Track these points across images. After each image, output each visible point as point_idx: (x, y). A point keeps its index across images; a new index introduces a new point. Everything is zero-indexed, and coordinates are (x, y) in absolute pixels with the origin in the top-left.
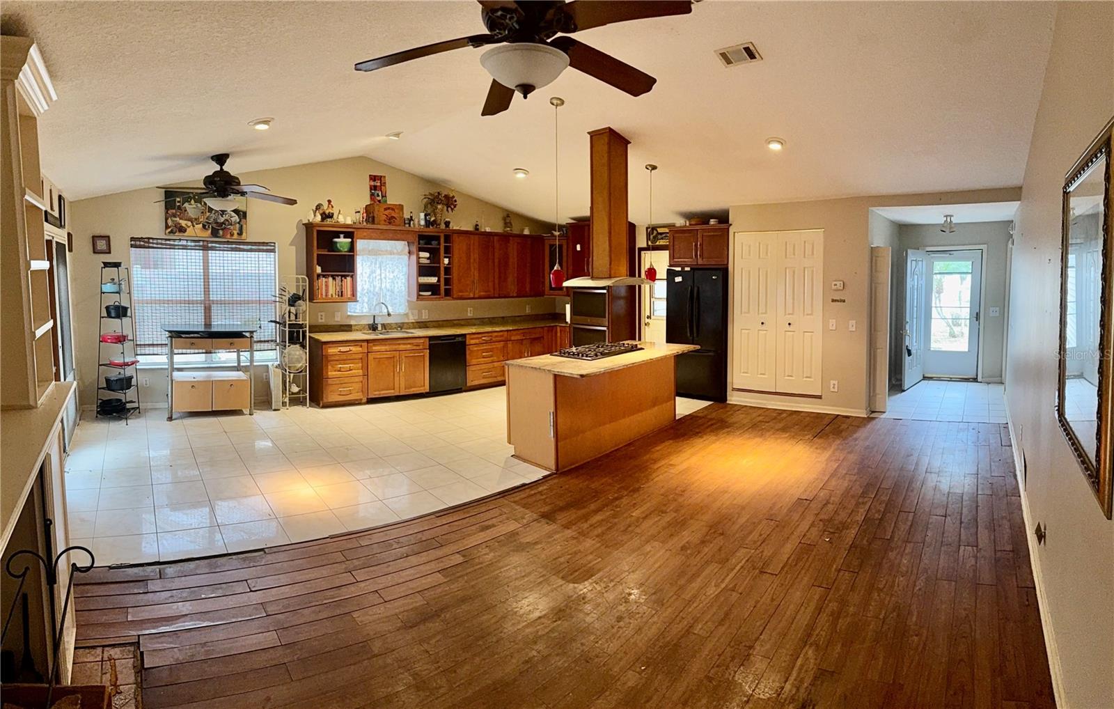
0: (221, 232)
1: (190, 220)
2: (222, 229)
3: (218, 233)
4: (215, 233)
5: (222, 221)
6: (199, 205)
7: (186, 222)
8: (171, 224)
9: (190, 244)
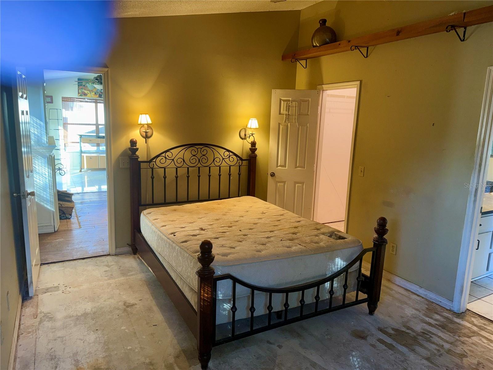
1: (89, 90)
4: (100, 96)
8: (80, 91)
9: (89, 100)
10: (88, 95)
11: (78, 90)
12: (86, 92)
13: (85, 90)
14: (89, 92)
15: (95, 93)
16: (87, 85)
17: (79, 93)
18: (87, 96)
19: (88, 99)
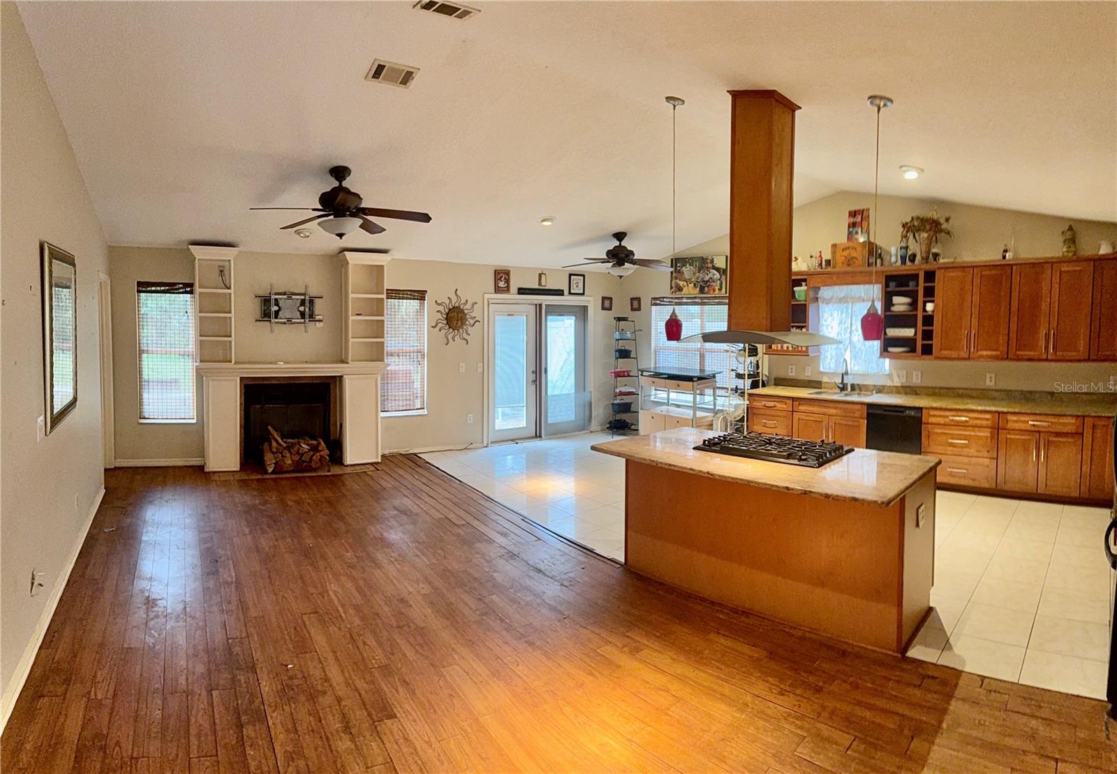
0: (706, 289)
1: (685, 281)
2: (708, 287)
3: (704, 290)
4: (702, 291)
5: (707, 279)
6: (692, 267)
7: (682, 283)
8: (673, 285)
9: (689, 301)
10: (684, 289)
11: (671, 282)
12: (681, 283)
13: (680, 280)
14: (685, 284)
15: (695, 284)
16: (684, 268)
17: (671, 288)
18: (682, 293)
19: (687, 298)
